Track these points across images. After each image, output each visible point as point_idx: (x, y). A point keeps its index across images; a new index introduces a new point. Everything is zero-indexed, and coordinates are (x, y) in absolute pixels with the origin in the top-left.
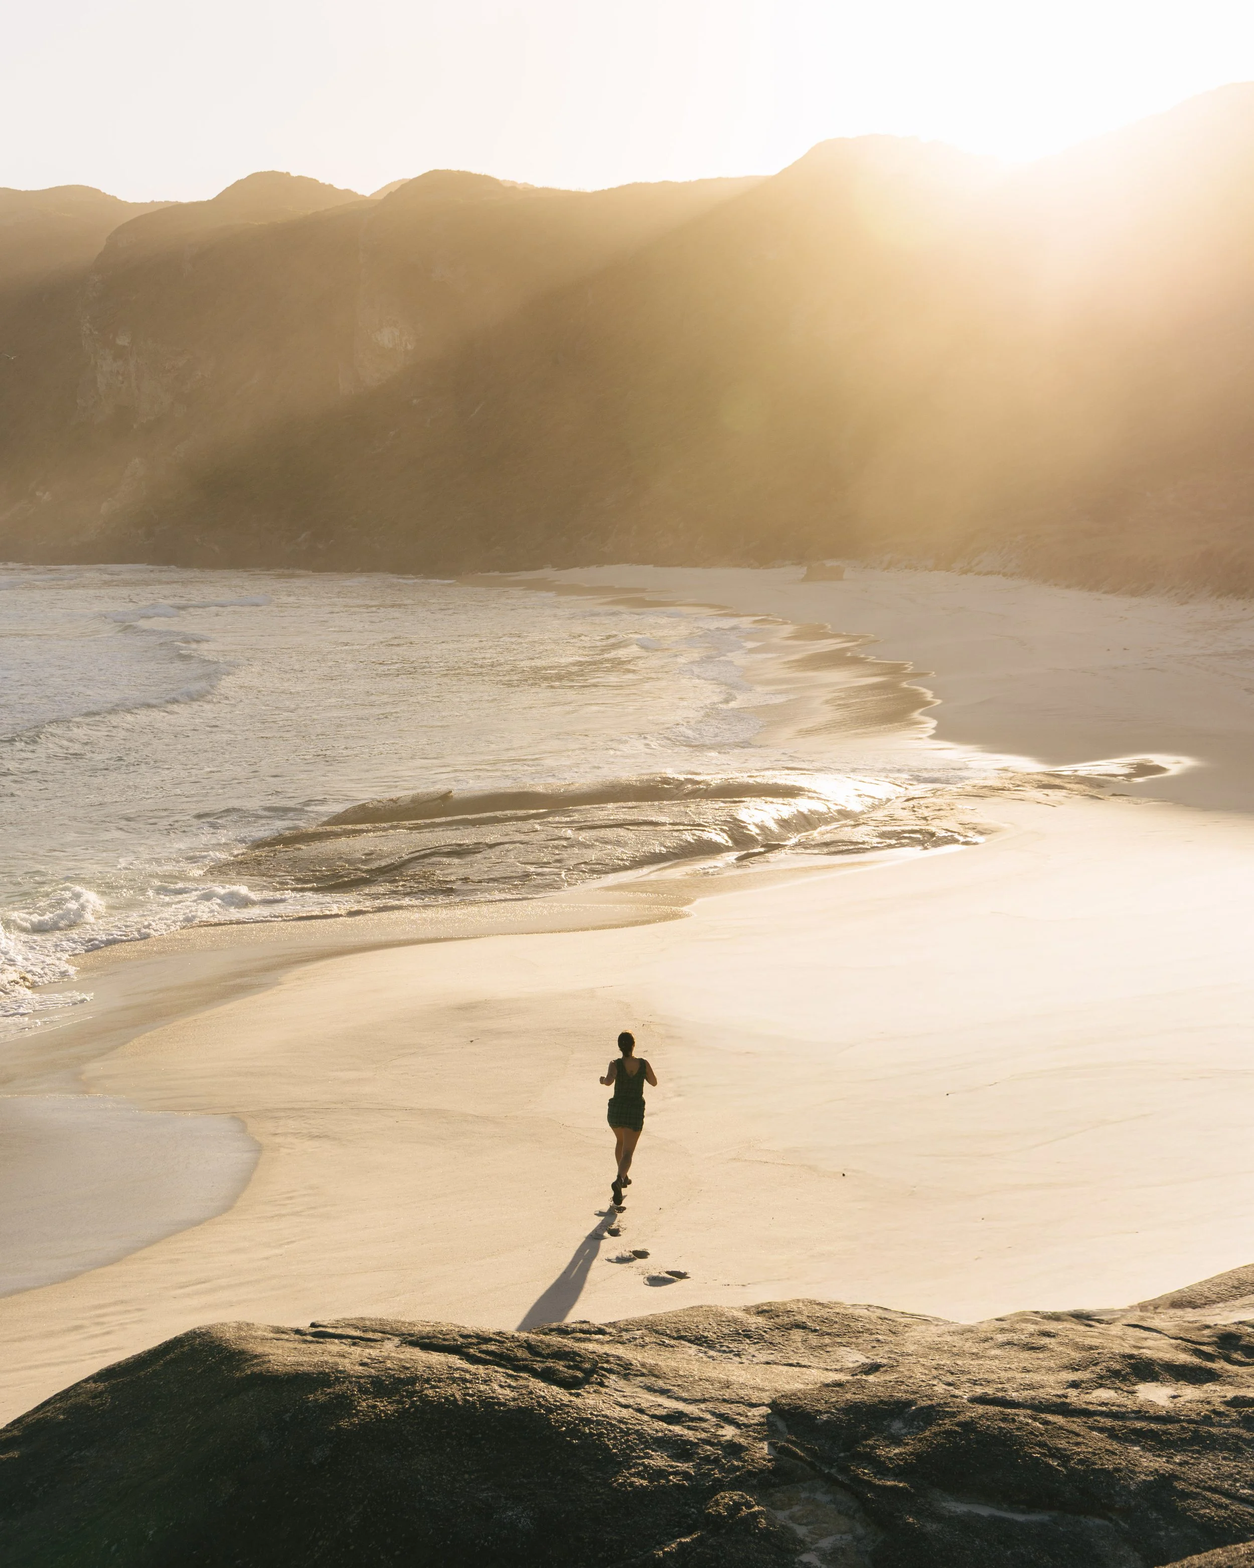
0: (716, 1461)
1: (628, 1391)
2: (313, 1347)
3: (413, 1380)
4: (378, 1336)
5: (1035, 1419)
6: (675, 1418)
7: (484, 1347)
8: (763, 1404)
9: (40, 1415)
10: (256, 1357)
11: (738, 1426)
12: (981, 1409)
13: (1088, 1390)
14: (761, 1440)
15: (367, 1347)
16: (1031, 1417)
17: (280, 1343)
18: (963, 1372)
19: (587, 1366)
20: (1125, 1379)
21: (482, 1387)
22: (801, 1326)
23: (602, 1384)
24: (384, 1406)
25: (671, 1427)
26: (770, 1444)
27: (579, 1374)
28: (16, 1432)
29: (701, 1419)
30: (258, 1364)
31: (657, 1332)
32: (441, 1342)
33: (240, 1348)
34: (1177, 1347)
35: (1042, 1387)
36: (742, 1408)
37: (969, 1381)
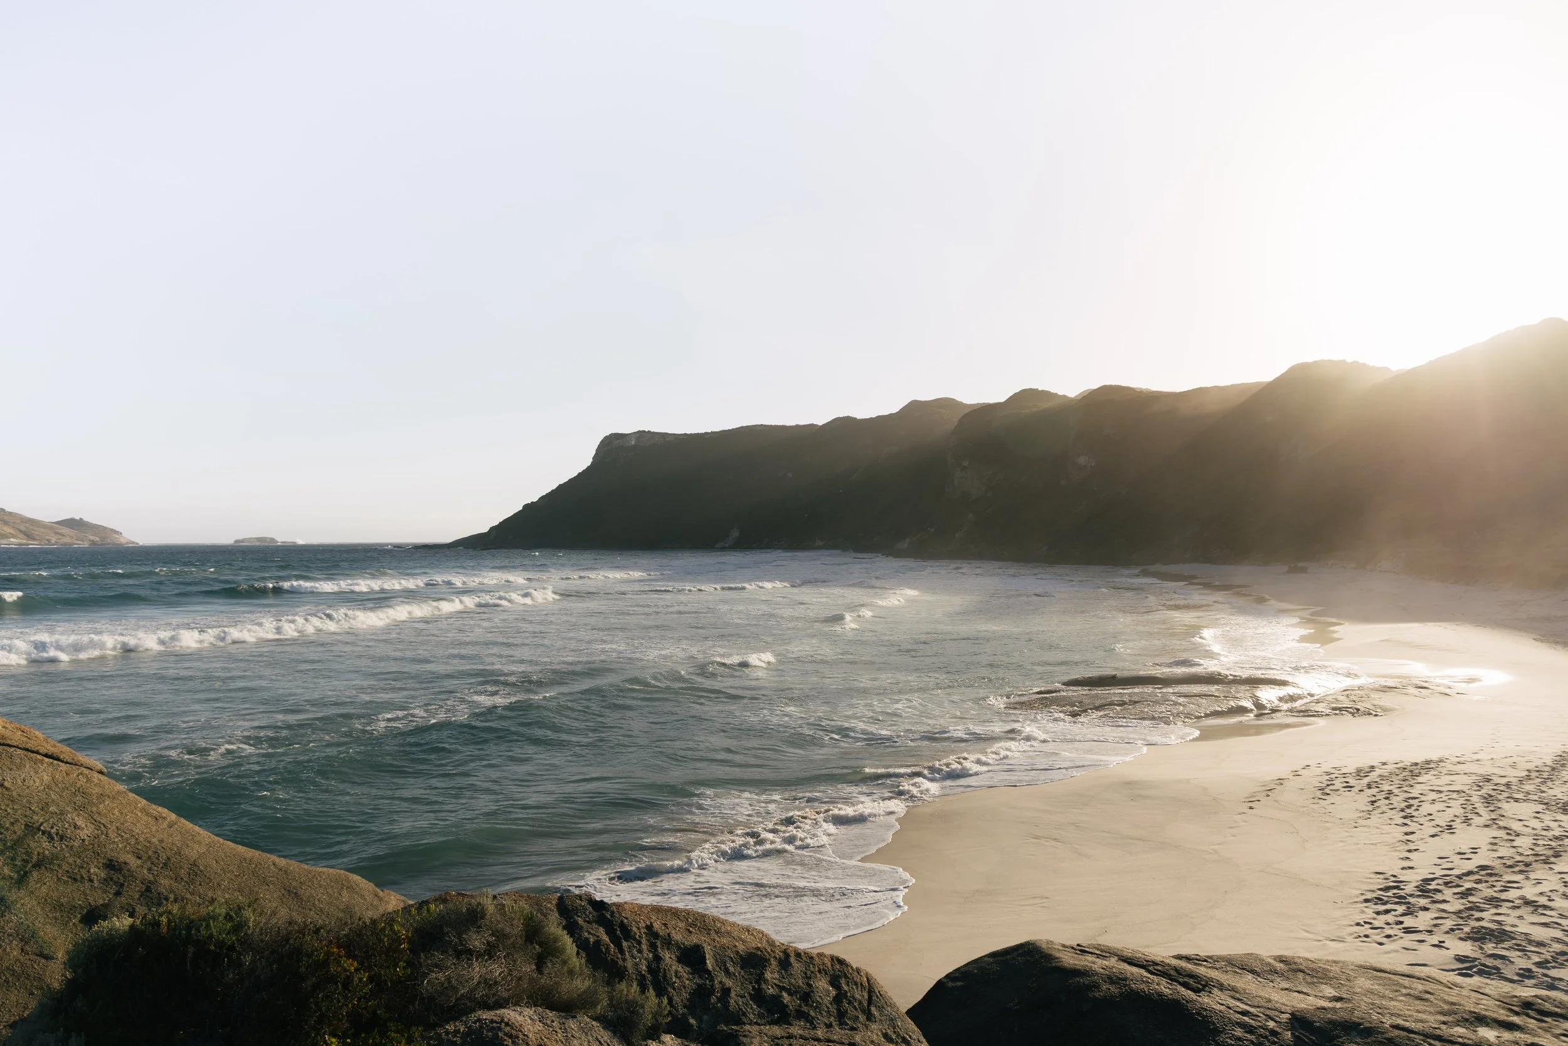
0: (1266, 1037)
1: (1223, 997)
2: (1080, 956)
3: (1125, 979)
4: (1108, 955)
5: (1425, 1042)
6: (1244, 1013)
7: (1156, 967)
8: (1287, 1013)
9: (966, 969)
10: (1057, 958)
11: (1276, 1022)
12: (1397, 1032)
13: (1451, 1027)
14: (1287, 1030)
15: (1103, 959)
16: (1422, 1040)
17: (1065, 953)
18: (1386, 1008)
19: (1203, 983)
20: (1471, 1023)
21: (1157, 987)
22: (1302, 971)
23: (1210, 992)
24: (1114, 989)
25: (1244, 1018)
26: (1292, 1033)
27: (1201, 987)
28: (957, 975)
29: (1258, 1016)
30: (1058, 962)
31: (1232, 964)
32: (1136, 962)
33: (1050, 952)
34: (1499, 1006)
35: (1428, 1022)
36: (1277, 1013)
37: (1389, 1013)
